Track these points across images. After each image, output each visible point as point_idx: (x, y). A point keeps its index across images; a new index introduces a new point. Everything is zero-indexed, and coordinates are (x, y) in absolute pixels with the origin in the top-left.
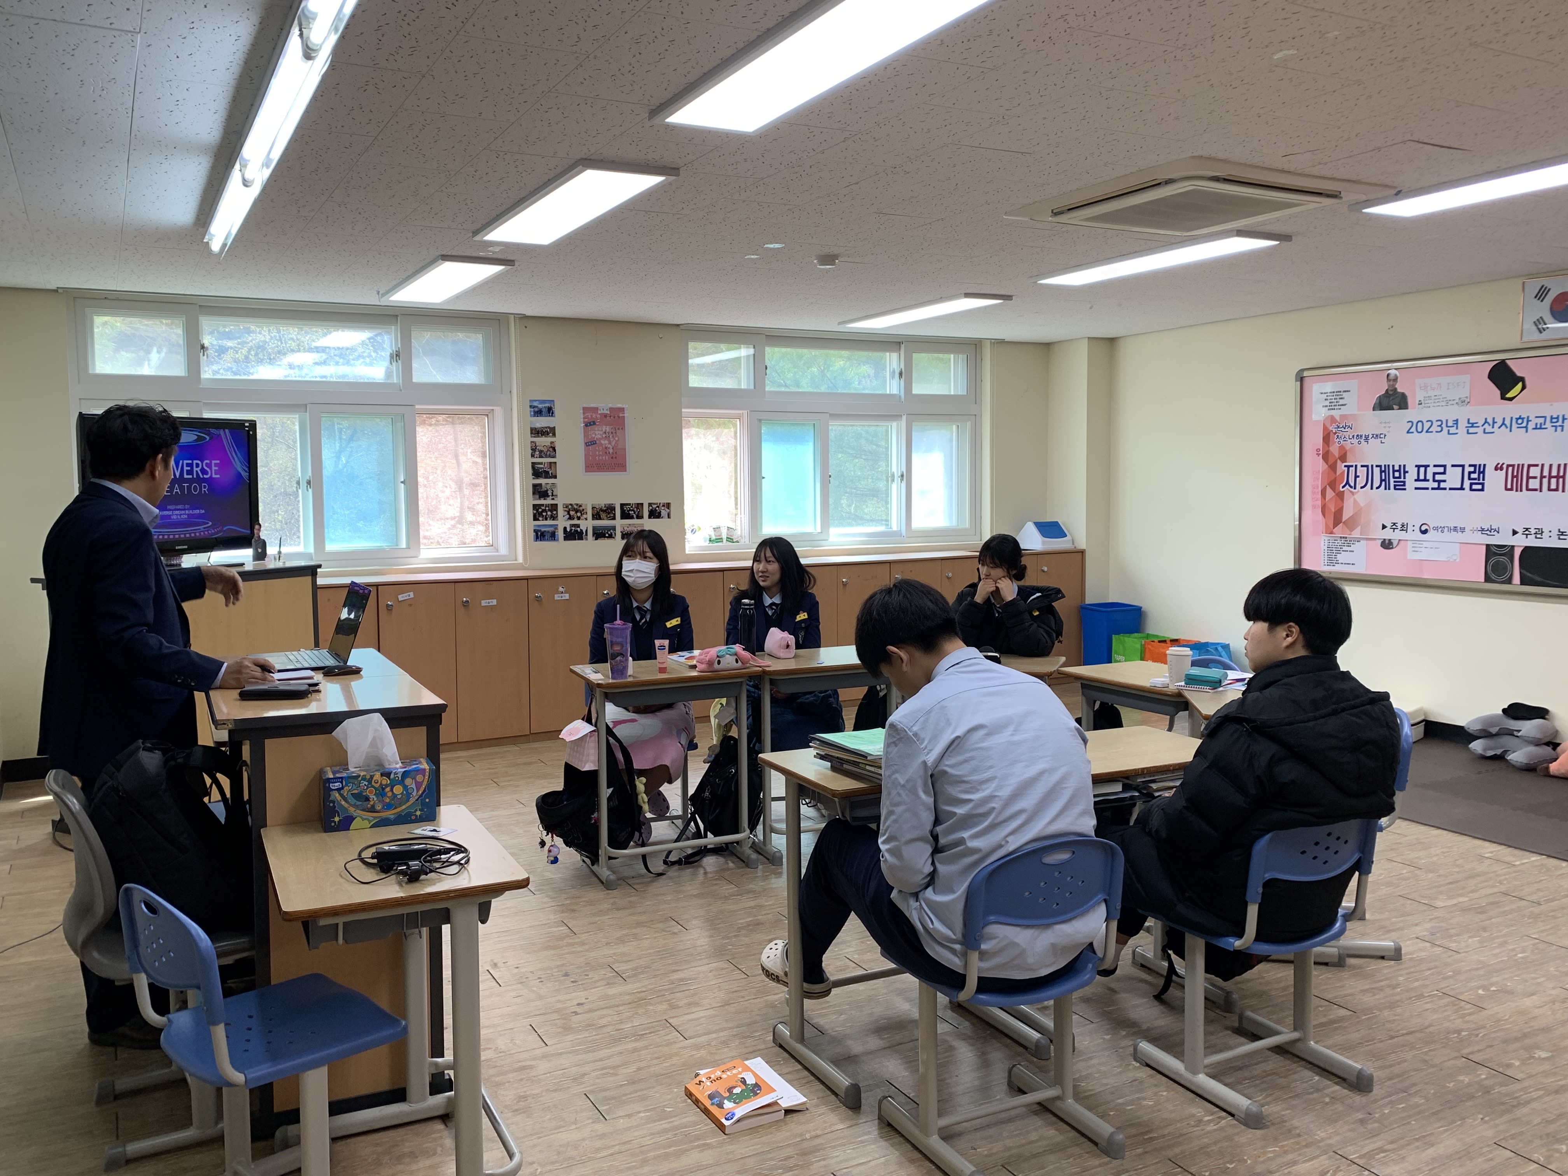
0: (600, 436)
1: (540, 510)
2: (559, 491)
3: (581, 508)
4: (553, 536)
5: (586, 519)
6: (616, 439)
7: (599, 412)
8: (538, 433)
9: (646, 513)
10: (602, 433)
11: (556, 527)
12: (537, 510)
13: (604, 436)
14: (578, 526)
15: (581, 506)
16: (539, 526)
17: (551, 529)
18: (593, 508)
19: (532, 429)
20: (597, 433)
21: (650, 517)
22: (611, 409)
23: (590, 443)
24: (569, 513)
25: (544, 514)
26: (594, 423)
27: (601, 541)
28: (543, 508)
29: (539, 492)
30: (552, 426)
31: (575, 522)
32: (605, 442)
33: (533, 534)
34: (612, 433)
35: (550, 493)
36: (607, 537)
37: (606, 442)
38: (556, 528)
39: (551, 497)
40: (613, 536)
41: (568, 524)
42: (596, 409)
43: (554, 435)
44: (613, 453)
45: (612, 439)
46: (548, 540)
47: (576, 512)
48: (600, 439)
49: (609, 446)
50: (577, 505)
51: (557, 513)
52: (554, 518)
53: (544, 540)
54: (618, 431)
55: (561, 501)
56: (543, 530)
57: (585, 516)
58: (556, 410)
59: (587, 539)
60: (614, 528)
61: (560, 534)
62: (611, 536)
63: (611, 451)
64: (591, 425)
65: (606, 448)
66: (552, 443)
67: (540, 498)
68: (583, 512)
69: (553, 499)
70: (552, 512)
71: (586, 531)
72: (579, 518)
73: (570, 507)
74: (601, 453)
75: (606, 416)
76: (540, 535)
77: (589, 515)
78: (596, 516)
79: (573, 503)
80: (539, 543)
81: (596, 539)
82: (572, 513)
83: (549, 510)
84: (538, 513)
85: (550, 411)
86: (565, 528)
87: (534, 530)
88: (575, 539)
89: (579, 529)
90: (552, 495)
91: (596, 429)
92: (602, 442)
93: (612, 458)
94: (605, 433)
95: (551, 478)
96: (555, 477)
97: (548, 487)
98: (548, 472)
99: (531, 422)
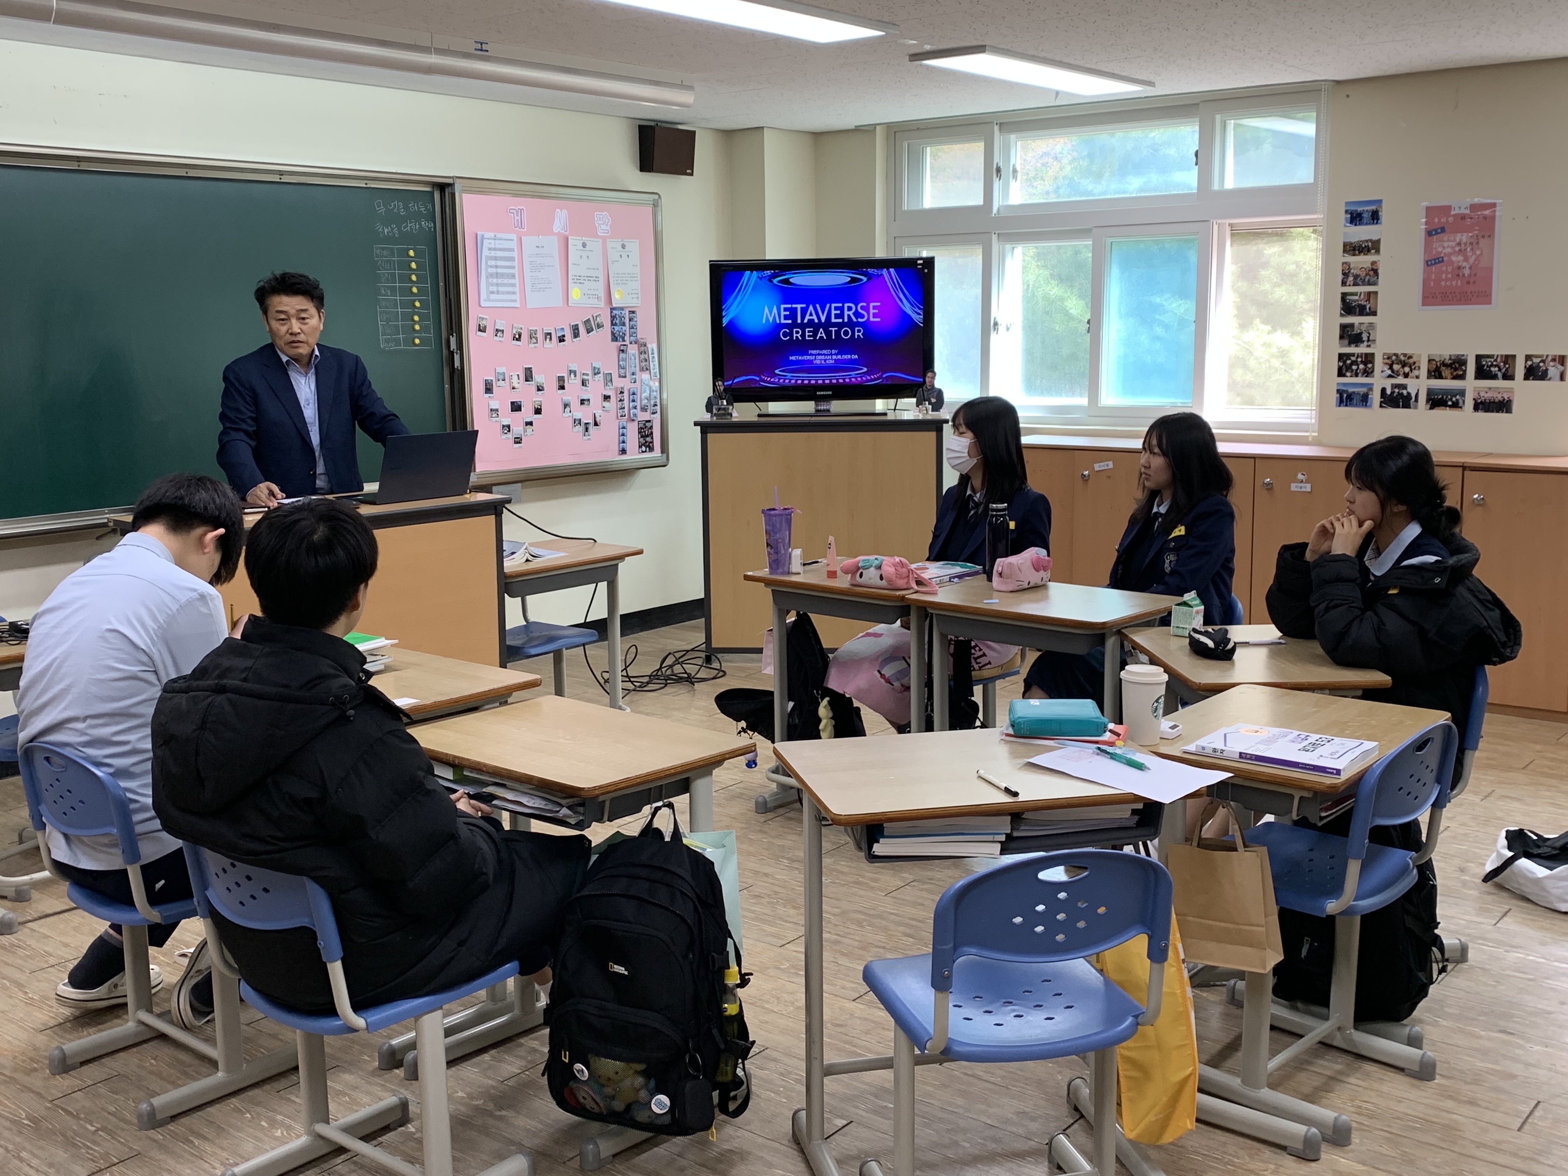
0: (1449, 250)
1: (1349, 362)
2: (1379, 335)
3: (1411, 361)
4: (1364, 400)
5: (1417, 377)
6: (1478, 252)
7: (1453, 213)
8: (1354, 250)
9: (1520, 370)
10: (1453, 244)
11: (1370, 387)
12: (1345, 362)
13: (1457, 249)
14: (1404, 387)
15: (1410, 357)
16: (1345, 384)
17: (1363, 390)
18: (1429, 361)
19: (1345, 245)
20: (1446, 245)
21: (1526, 378)
22: (1474, 207)
23: (1433, 262)
24: (1391, 368)
25: (1354, 367)
26: (1443, 230)
27: (1439, 412)
28: (1353, 359)
29: (1349, 335)
30: (1375, 238)
31: (1400, 380)
32: (1457, 259)
33: (1335, 396)
34: (1471, 244)
35: (1365, 337)
36: (1450, 406)
37: (1461, 258)
38: (1371, 389)
39: (1366, 343)
40: (1461, 404)
41: (1388, 384)
42: (1449, 208)
43: (1378, 251)
44: (1470, 276)
45: (1470, 254)
46: (1356, 406)
47: (1403, 367)
48: (1450, 254)
49: (1464, 264)
50: (1405, 355)
51: (1373, 367)
52: (1368, 373)
53: (1351, 405)
54: (1481, 241)
55: (1379, 350)
56: (1351, 390)
57: (1416, 372)
58: (1384, 215)
59: (1416, 408)
60: (1462, 393)
61: (1376, 397)
62: (1456, 405)
63: (1467, 272)
64: (1437, 233)
65: (1459, 268)
66: (1373, 263)
67: (1350, 344)
68: (1413, 366)
69: (1369, 346)
70: (1365, 365)
71: (1417, 395)
72: (1406, 376)
73: (1394, 358)
74: (1449, 276)
75: (1463, 217)
76: (1346, 398)
77: (1424, 371)
78: (1435, 372)
79: (1399, 352)
80: (1343, 409)
81: (1431, 408)
82: (1396, 367)
83: (1362, 362)
84: (1345, 366)
85: (1375, 217)
86: (1383, 390)
87: (1338, 391)
88: (1398, 407)
89: (1405, 392)
90: (1368, 340)
91: (1446, 238)
92: (1454, 258)
93: (1468, 283)
94: (1459, 244)
95: (1368, 314)
96: (1374, 313)
97: (1363, 328)
98: (1364, 307)
99: (1345, 234)
